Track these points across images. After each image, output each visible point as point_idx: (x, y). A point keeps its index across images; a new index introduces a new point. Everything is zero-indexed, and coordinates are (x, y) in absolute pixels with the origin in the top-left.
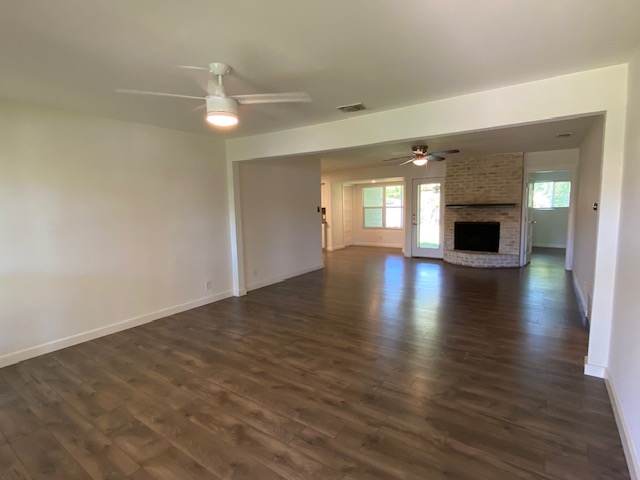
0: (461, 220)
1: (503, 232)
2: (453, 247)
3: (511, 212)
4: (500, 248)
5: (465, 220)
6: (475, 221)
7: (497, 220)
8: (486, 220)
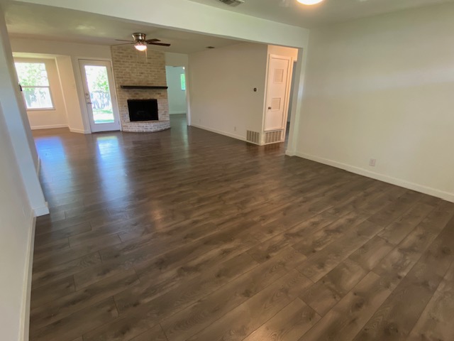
0: (132, 98)
1: (159, 106)
2: (129, 119)
3: (162, 92)
4: (159, 117)
5: (135, 98)
6: (141, 98)
7: (155, 98)
8: (148, 98)
